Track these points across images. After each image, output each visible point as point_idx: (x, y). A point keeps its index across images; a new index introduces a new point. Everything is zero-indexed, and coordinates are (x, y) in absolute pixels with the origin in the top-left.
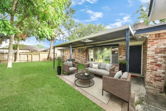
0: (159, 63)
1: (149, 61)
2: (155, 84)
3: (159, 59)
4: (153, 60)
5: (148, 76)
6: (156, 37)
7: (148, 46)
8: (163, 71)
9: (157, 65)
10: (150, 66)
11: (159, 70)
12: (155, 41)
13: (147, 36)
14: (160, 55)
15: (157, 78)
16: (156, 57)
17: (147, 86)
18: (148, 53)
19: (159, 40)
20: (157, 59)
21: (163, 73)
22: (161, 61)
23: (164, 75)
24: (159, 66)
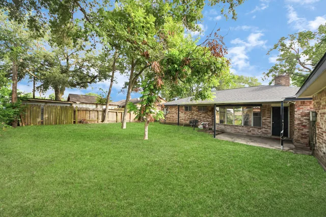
0: (304, 124)
1: (296, 122)
2: (302, 141)
3: (304, 121)
4: (299, 122)
5: (296, 135)
6: (301, 103)
7: (295, 110)
8: (307, 130)
9: (303, 126)
10: (297, 126)
11: (304, 130)
12: (301, 107)
13: (295, 103)
14: (305, 117)
15: (303, 136)
16: (302, 119)
17: (296, 144)
18: (295, 116)
19: (304, 107)
20: (302, 120)
21: (308, 132)
22: (305, 123)
23: (308, 133)
24: (305, 126)
